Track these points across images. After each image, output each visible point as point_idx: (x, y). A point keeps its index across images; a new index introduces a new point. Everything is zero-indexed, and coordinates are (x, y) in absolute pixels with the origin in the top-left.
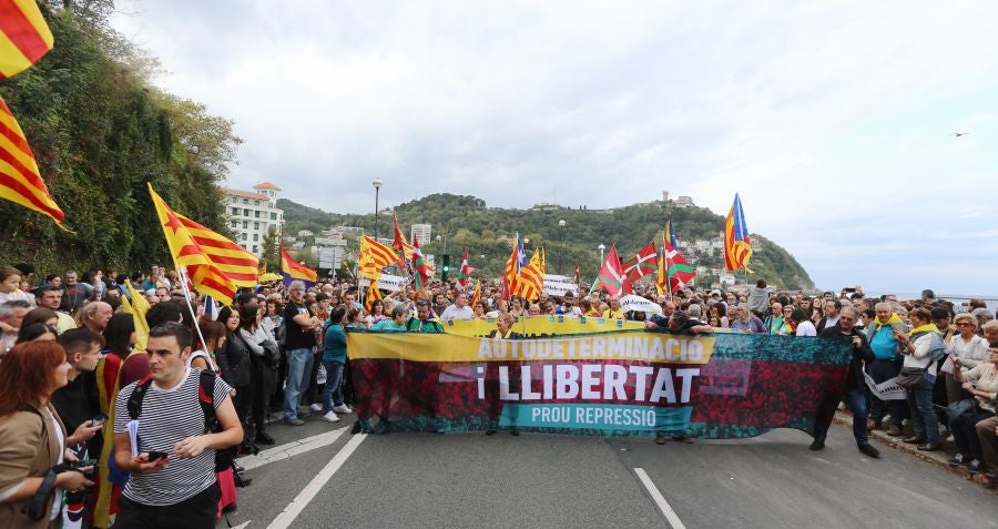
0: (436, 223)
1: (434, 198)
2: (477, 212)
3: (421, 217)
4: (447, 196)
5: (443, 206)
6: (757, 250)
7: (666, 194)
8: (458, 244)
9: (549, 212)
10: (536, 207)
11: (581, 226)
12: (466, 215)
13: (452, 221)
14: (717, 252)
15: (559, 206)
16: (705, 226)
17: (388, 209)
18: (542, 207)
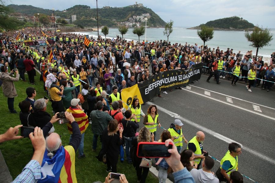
0: (77, 14)
1: (76, 6)
2: (87, 11)
3: (73, 13)
4: (80, 6)
5: (79, 8)
6: (149, 18)
7: (136, 3)
8: (82, 20)
9: (106, 9)
10: (104, 7)
11: (113, 13)
12: (85, 11)
13: (81, 13)
14: (140, 19)
15: (109, 7)
16: (141, 12)
17: (65, 10)
18: (105, 7)
